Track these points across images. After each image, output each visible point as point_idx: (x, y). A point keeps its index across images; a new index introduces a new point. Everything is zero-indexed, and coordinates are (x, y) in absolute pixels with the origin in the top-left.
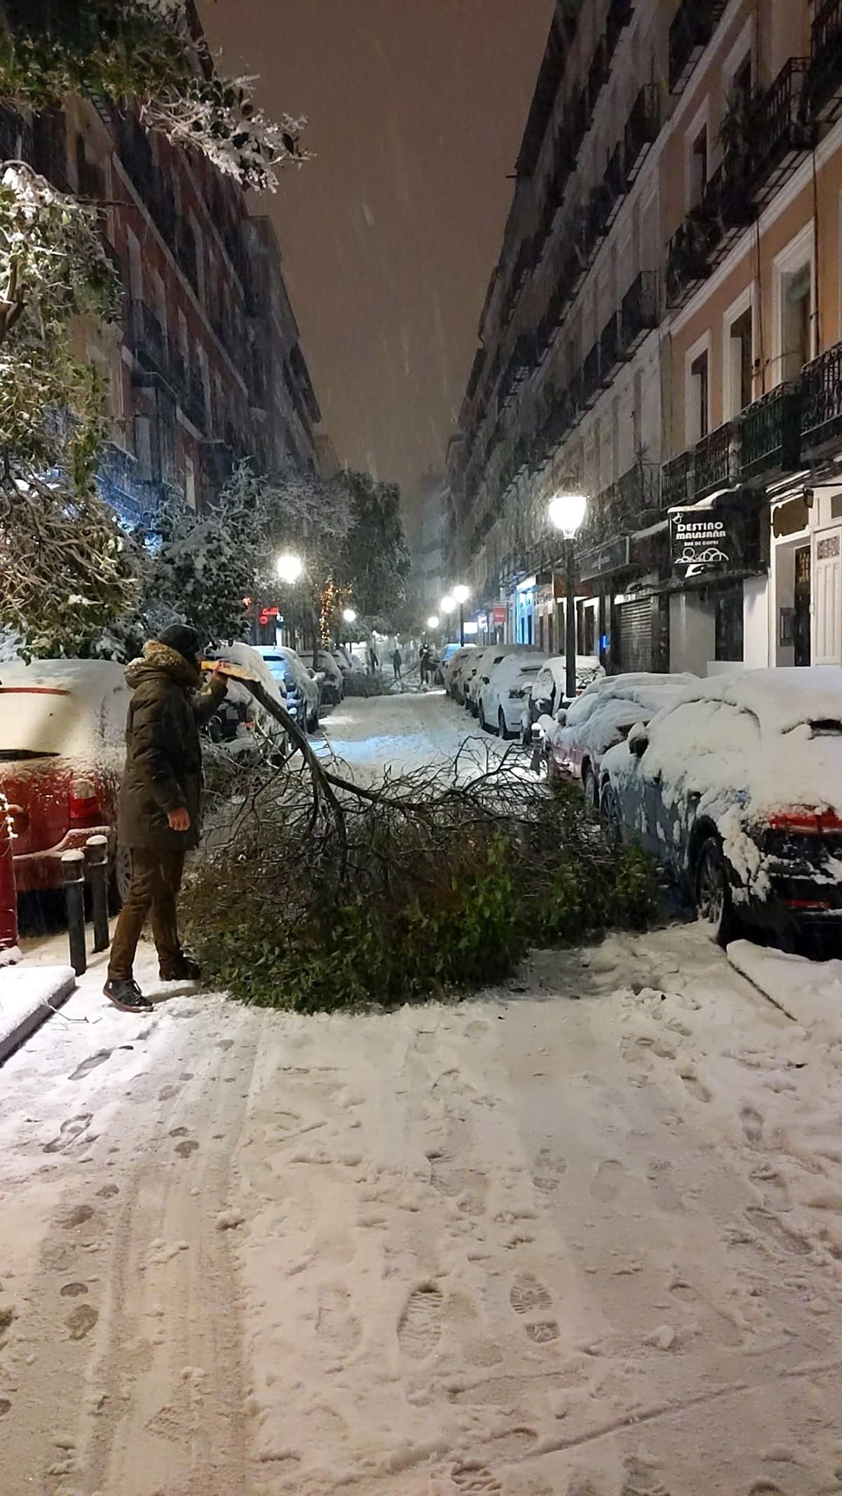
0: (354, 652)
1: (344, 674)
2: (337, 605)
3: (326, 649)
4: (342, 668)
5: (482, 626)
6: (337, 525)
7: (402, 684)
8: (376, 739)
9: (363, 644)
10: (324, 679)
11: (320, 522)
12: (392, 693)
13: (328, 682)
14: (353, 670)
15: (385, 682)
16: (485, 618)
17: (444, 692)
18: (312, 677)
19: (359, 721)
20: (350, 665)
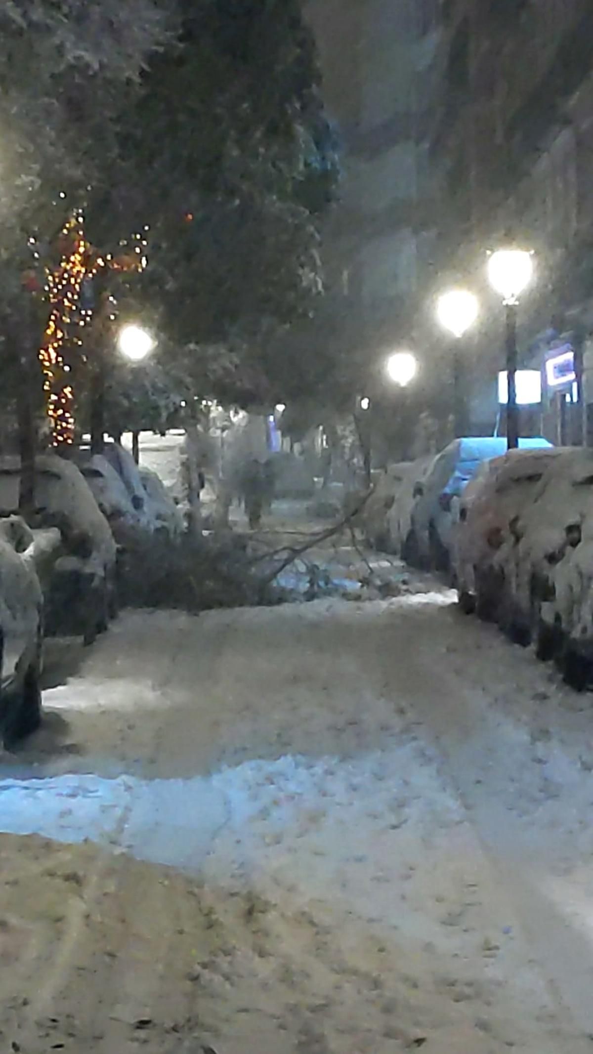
0: (145, 461)
1: (117, 534)
2: (98, 307)
3: (64, 451)
4: (113, 515)
5: (554, 381)
6: (107, 42)
7: (312, 570)
8: (247, 771)
9: (176, 437)
10: (57, 552)
11: (49, 30)
12: (281, 598)
13: (68, 563)
14: (147, 520)
15: (256, 560)
16: (570, 356)
17: (452, 597)
18: (20, 547)
19: (179, 696)
20: (137, 503)
